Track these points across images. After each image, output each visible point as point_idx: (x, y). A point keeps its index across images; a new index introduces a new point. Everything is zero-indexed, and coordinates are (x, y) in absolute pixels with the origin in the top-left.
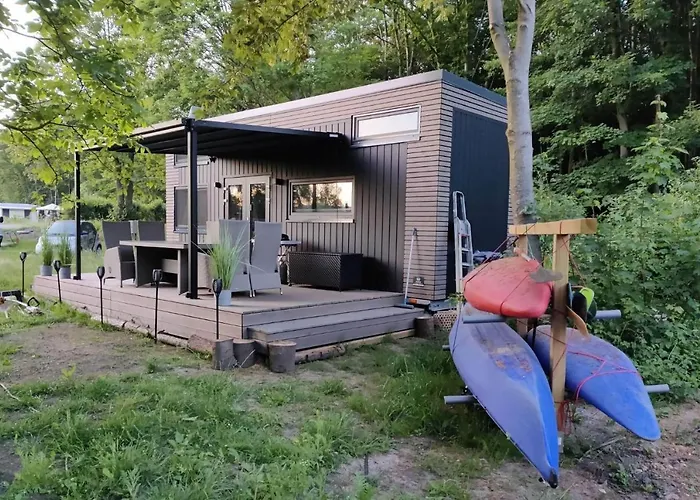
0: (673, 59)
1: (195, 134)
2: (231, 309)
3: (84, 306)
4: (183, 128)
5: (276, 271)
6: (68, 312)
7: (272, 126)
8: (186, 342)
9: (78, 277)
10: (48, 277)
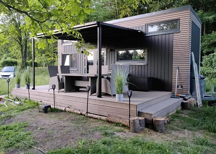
0: (212, 12)
1: (101, 28)
2: (123, 102)
3: (40, 100)
4: (97, 25)
5: (126, 85)
6: (34, 103)
7: (123, 26)
8: (106, 118)
9: (34, 89)
10: (19, 89)
